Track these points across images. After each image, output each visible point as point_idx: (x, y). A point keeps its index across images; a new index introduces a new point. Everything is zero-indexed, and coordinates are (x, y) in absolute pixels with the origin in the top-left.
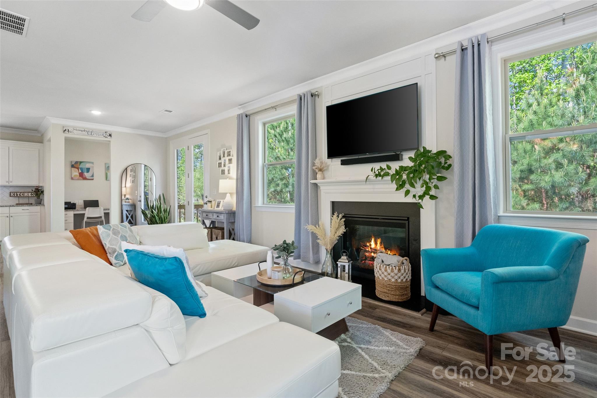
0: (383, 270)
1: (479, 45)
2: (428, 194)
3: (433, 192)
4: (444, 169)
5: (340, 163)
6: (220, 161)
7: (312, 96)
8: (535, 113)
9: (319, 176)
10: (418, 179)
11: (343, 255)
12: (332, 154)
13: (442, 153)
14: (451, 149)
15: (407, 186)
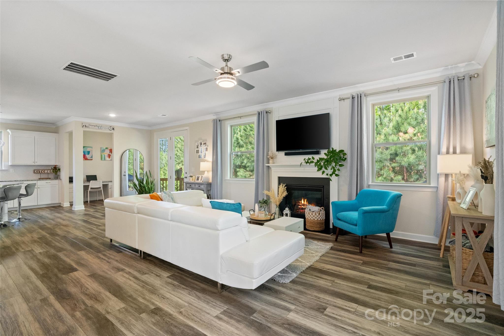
0: (311, 214)
1: (361, 96)
2: (335, 174)
3: (337, 172)
4: (343, 160)
5: (284, 154)
6: (198, 149)
7: (266, 113)
8: (400, 116)
9: (271, 161)
10: (329, 166)
11: (286, 208)
12: (279, 149)
13: (342, 151)
14: (347, 150)
15: (323, 169)
